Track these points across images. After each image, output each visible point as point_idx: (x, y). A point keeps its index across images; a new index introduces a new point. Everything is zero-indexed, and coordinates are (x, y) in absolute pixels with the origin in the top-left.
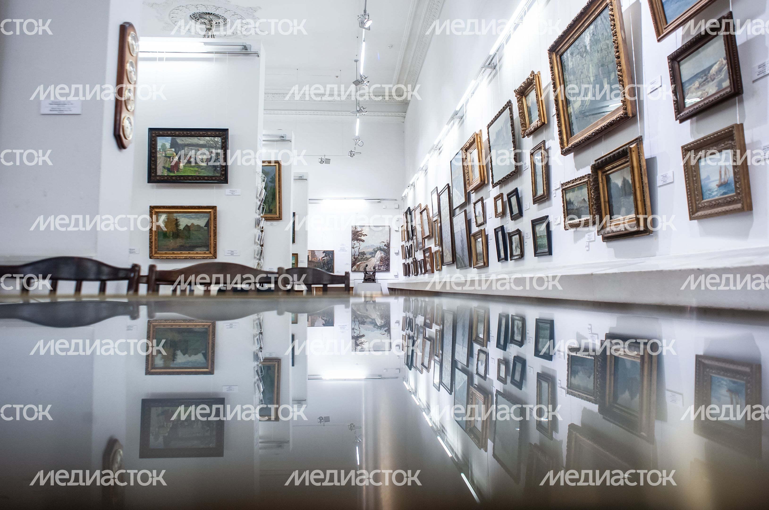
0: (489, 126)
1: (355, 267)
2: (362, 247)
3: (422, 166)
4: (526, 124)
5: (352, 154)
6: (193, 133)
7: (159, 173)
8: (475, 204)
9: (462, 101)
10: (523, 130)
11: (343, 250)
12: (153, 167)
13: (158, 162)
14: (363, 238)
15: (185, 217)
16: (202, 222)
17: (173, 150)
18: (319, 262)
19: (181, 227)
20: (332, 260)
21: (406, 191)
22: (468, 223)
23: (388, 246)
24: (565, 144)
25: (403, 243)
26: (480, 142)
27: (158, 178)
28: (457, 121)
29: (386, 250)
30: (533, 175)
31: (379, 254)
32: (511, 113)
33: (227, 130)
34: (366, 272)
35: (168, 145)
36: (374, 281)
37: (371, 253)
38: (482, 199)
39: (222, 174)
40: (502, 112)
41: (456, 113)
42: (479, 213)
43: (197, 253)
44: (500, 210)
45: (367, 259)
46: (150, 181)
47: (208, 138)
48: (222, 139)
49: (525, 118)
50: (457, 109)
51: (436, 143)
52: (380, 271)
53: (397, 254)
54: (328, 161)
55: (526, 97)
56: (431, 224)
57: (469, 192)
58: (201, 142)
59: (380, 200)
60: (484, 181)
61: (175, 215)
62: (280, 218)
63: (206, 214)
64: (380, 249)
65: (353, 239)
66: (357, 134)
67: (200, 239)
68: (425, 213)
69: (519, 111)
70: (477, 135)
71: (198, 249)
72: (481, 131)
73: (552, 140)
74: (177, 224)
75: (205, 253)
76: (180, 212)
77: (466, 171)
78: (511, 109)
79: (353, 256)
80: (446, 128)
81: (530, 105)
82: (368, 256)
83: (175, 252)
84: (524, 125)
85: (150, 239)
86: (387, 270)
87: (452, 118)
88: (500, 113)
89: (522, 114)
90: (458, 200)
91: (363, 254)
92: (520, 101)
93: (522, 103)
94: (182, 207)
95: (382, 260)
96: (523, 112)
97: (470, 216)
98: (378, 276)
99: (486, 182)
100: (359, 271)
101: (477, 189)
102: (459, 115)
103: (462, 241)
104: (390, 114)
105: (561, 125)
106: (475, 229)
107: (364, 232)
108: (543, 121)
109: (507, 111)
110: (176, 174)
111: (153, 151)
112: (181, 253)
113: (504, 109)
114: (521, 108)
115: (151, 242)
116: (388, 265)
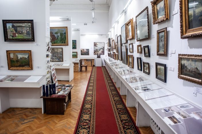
0: (136, 17)
1: (95, 54)
2: (97, 48)
3: (113, 27)
4: (155, 18)
5: (93, 22)
6: (20, 22)
7: (9, 38)
8: (129, 44)
9: (126, 6)
10: (154, 21)
11: (91, 49)
12: (6, 35)
13: (8, 33)
14: (97, 45)
15: (20, 54)
16: (26, 56)
17: (13, 28)
18: (85, 52)
19: (19, 58)
20: (89, 52)
21: (109, 33)
22: (127, 50)
23: (104, 48)
24: (184, 33)
25: (108, 47)
26: (133, 23)
27: (8, 40)
28: (124, 13)
29: (103, 49)
30: (158, 42)
31: (101, 50)
32: (148, 12)
33: (33, 20)
34: (97, 55)
35: (11, 27)
36: (100, 57)
37: (99, 50)
38: (132, 44)
39: (32, 38)
40: (143, 12)
41: (124, 11)
42: (131, 48)
43: (25, 68)
44: (140, 51)
45: (98, 51)
46: (5, 41)
47: (26, 24)
48: (31, 24)
49: (155, 15)
50: (124, 9)
51: (117, 20)
52: (102, 54)
53: (106, 50)
54: (86, 24)
55: (156, 5)
56: (115, 45)
57: (127, 40)
58: (24, 25)
59: (102, 35)
60: (133, 37)
61: (16, 54)
62: (68, 45)
63: (27, 53)
64: (102, 49)
65: (94, 46)
66: (93, 17)
67: (26, 62)
68: (113, 41)
69: (153, 12)
70: (131, 20)
71: (26, 66)
72: (133, 18)
73: (171, 27)
74: (17, 57)
75: (28, 68)
76: (18, 53)
77: (127, 32)
78: (148, 11)
79: (94, 50)
80: (120, 15)
81: (158, 9)
82: (98, 50)
83: (18, 67)
84: (154, 18)
85: (8, 63)
86: (104, 54)
87: (122, 12)
88: (142, 12)
89: (154, 13)
90: (124, 41)
91: (97, 50)
92: (153, 7)
93: (154, 8)
94: (18, 51)
95: (102, 51)
96: (155, 12)
97: (128, 47)
98: (101, 56)
99: (134, 38)
100: (96, 55)
101: (130, 40)
102: (125, 11)
103: (124, 55)
104: (105, 10)
105: (183, 21)
106: (129, 54)
107: (97, 44)
108: (167, 18)
109: (146, 11)
110: (15, 38)
111: (5, 29)
112: (20, 68)
113: (144, 10)
114: (153, 10)
115: (8, 64)
116: (104, 53)
